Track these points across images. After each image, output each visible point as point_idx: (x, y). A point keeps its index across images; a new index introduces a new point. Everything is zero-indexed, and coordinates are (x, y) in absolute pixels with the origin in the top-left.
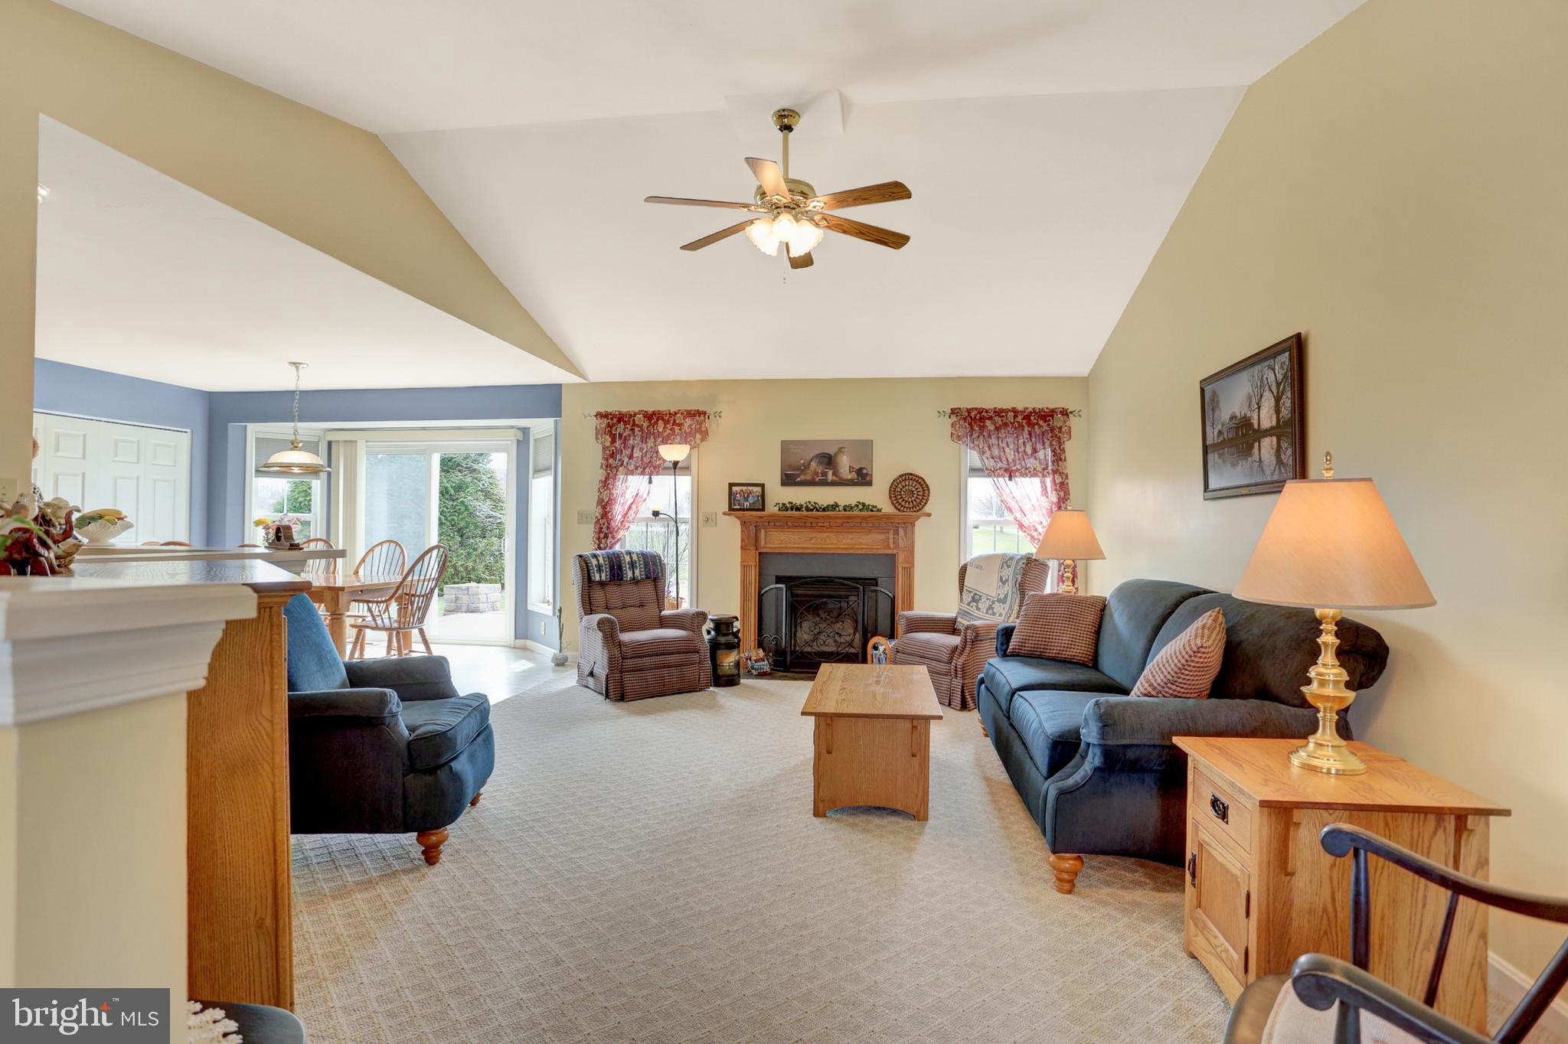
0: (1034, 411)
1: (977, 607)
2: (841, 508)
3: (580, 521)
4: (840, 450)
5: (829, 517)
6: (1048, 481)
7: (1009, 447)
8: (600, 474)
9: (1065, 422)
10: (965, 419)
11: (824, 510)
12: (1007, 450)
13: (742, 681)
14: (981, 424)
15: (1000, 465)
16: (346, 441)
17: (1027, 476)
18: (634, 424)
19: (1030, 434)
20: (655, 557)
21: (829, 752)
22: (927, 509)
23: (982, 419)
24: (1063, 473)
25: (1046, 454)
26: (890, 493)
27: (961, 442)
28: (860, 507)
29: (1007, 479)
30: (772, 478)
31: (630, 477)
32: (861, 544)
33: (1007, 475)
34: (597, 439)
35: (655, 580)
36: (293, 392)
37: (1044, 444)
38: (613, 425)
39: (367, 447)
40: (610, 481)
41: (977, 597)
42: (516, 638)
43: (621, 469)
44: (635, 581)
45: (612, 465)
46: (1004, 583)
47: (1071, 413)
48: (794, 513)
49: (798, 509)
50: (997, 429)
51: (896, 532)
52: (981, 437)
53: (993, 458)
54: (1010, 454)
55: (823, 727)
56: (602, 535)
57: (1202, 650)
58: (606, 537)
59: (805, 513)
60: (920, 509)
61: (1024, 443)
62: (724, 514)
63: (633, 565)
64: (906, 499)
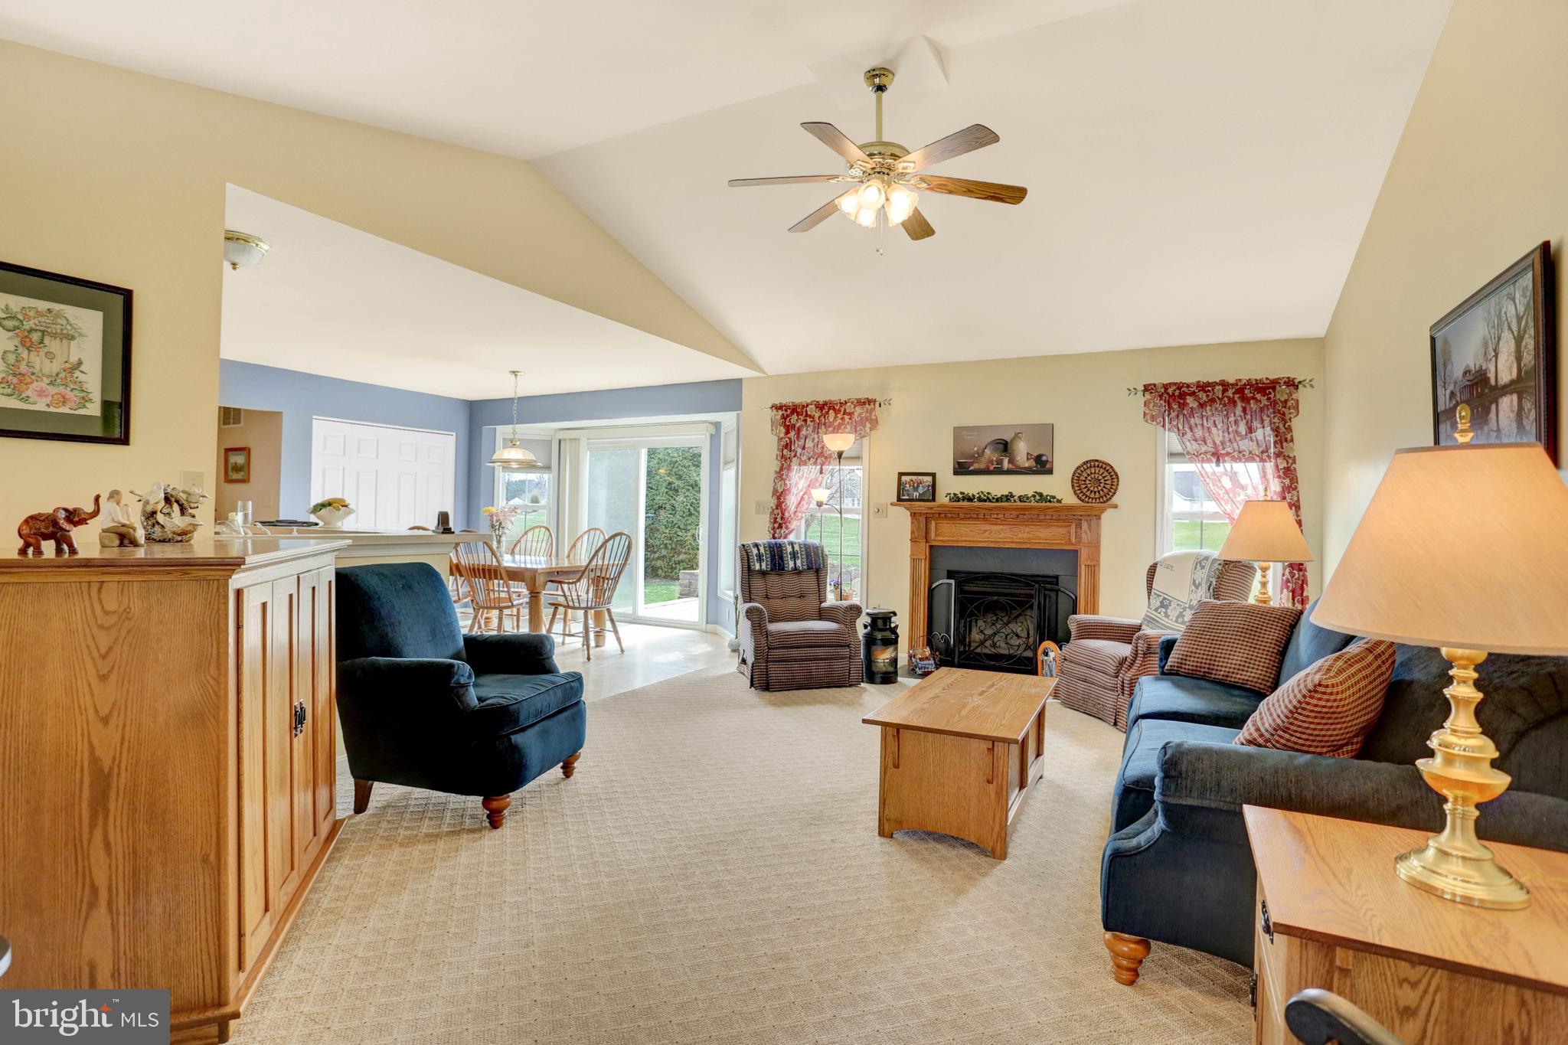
0: (1249, 382)
1: (1166, 613)
2: (1016, 498)
3: (758, 512)
4: (1017, 436)
5: (1003, 508)
6: (1270, 466)
7: (1216, 427)
8: (775, 465)
9: (1291, 394)
10: (1161, 396)
11: (997, 500)
12: (1214, 430)
13: (899, 679)
14: (1182, 401)
15: (1204, 449)
16: (571, 439)
17: (1240, 461)
18: (807, 415)
19: (1244, 410)
20: (817, 548)
21: (897, 766)
22: (1115, 500)
23: (1183, 396)
24: (1288, 456)
25: (1264, 434)
26: (1072, 482)
27: (1155, 423)
28: (1038, 497)
29: (1214, 465)
30: (944, 468)
31: (802, 468)
32: (1039, 538)
33: (1214, 460)
34: (772, 430)
35: (817, 571)
36: (512, 399)
37: (1262, 421)
38: (788, 416)
39: (588, 444)
40: (785, 472)
41: (1166, 602)
42: (707, 623)
43: (794, 460)
44: (796, 571)
45: (787, 454)
46: (1197, 588)
47: (1300, 382)
48: (966, 503)
49: (970, 499)
50: (1202, 406)
51: (1079, 526)
52: (1181, 417)
53: (1196, 440)
54: (1217, 435)
55: (890, 738)
56: (776, 525)
57: (1321, 689)
58: (780, 526)
59: (977, 504)
60: (1107, 500)
61: (1236, 422)
62: (892, 504)
63: (794, 555)
64: (1092, 489)
